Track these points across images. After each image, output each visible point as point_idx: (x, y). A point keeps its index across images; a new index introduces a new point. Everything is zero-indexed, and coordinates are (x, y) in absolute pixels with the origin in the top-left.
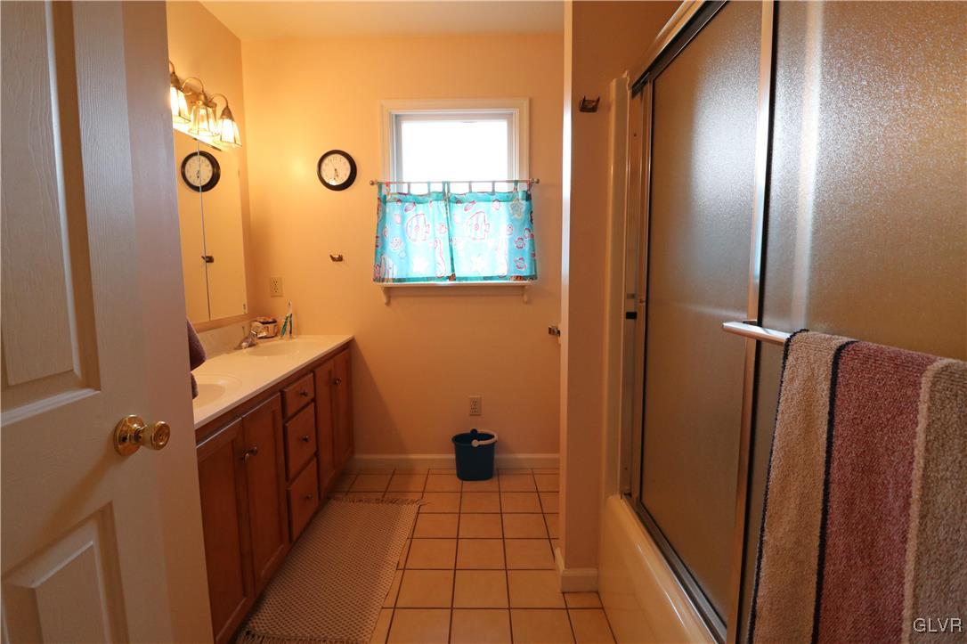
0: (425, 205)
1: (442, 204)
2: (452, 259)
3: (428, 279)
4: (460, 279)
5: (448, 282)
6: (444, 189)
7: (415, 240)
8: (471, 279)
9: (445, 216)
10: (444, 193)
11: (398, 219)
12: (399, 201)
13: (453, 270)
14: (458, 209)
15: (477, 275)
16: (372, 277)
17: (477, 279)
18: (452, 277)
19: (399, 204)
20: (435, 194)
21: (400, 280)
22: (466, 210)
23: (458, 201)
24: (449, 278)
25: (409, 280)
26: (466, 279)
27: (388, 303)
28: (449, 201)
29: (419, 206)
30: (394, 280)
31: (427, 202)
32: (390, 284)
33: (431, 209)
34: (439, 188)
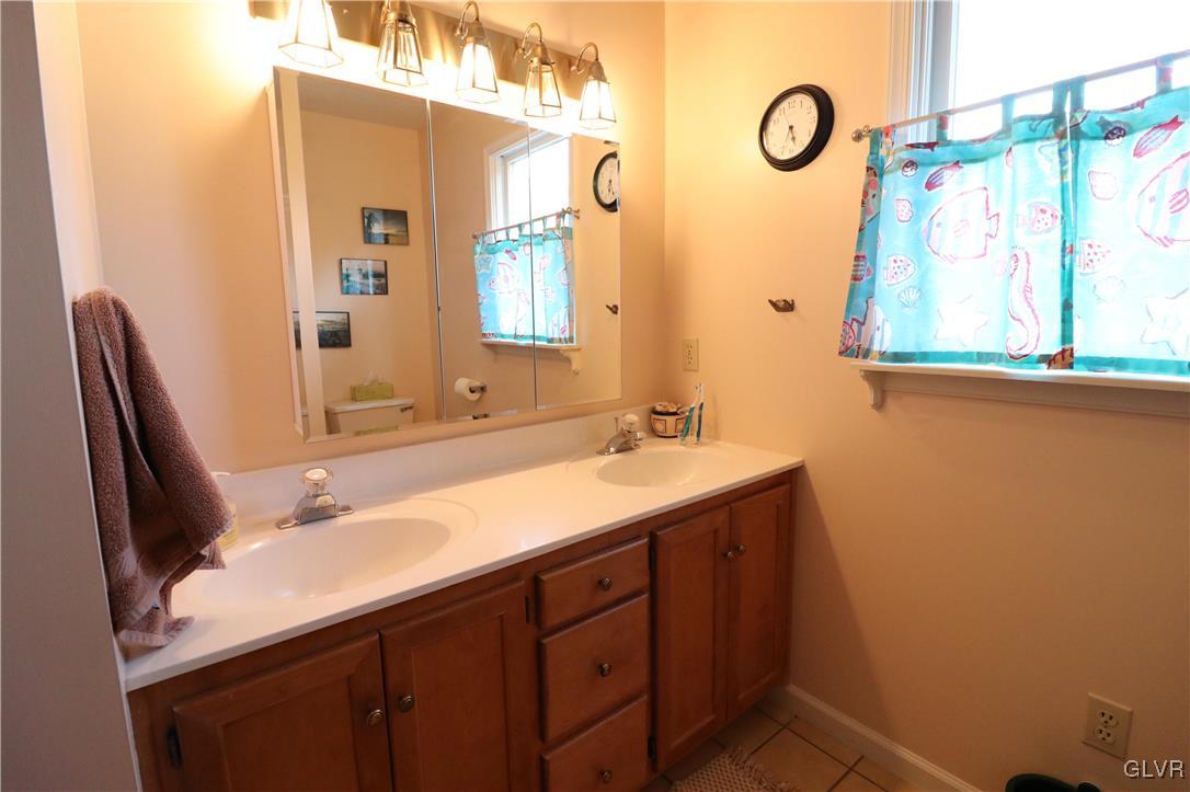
0: (992, 162)
1: (1050, 148)
2: (1067, 306)
3: (982, 357)
4: (1094, 363)
5: (1043, 372)
6: (1059, 106)
7: (953, 259)
8: (1141, 365)
9: (1057, 182)
10: (1057, 117)
11: (904, 210)
12: (911, 164)
13: (1066, 337)
14: (1105, 158)
15: (1165, 355)
16: (837, 346)
17: (1161, 366)
18: (1065, 358)
19: (910, 172)
20: (1024, 125)
21: (897, 357)
22: (1137, 154)
23: (1112, 132)
24: (1049, 360)
25: (925, 356)
26: (1119, 363)
27: (879, 405)
28: (1077, 133)
29: (970, 169)
30: (883, 355)
31: (997, 154)
32: (875, 364)
33: (1008, 171)
34: (1043, 105)
